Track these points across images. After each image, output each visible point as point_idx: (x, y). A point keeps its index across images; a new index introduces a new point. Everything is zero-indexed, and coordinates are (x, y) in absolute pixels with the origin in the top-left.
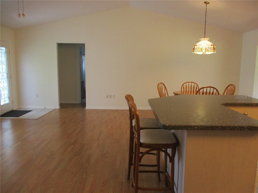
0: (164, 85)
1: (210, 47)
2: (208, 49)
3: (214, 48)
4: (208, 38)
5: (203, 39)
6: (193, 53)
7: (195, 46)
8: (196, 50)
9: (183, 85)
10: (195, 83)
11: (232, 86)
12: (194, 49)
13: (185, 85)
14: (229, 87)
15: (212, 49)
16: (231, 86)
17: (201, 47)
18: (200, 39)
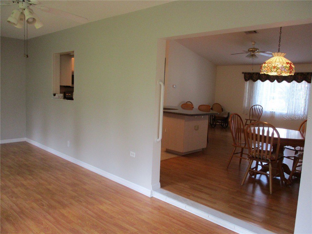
5: (276, 53)
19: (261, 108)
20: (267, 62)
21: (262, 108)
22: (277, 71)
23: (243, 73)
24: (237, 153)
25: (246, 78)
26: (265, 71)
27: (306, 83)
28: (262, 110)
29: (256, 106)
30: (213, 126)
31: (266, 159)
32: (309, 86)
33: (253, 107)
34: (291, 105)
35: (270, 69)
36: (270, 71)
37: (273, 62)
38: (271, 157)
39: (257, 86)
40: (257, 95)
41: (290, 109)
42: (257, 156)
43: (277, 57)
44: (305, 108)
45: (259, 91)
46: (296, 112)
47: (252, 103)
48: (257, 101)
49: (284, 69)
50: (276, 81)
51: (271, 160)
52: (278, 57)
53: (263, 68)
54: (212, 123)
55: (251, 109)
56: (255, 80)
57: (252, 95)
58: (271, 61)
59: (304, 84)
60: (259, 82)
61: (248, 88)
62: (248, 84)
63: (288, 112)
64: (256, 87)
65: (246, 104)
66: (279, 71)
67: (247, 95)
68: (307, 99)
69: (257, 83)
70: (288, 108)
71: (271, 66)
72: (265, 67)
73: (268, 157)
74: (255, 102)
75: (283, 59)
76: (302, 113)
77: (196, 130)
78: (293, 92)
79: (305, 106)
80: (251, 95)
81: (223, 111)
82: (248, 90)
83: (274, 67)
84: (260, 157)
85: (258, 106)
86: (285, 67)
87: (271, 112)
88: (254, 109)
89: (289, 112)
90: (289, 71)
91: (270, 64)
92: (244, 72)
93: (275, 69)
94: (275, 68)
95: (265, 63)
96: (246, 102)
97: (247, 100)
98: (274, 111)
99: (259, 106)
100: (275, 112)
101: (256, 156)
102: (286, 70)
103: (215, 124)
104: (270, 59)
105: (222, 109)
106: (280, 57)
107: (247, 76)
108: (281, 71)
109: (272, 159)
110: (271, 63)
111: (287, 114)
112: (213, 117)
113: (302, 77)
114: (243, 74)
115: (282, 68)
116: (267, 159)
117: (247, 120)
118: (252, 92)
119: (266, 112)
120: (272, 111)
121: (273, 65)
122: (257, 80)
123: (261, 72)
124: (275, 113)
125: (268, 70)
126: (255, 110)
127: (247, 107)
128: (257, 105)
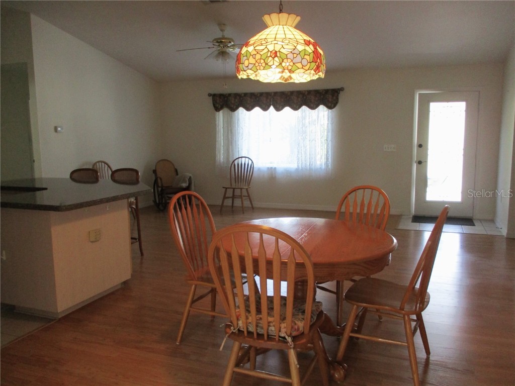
19: (250, 162)
20: (252, 41)
21: (252, 162)
22: (284, 64)
23: (210, 95)
24: (201, 297)
25: (217, 106)
26: (250, 66)
27: (325, 109)
28: (252, 167)
29: (240, 159)
30: (161, 207)
31: (280, 337)
32: (330, 114)
33: (236, 162)
34: (303, 152)
35: (262, 61)
36: (264, 65)
37: (269, 40)
38: (292, 327)
39: (238, 120)
40: (240, 138)
41: (302, 159)
42: (250, 329)
43: (278, 26)
44: (327, 156)
45: (242, 129)
46: (312, 165)
47: (233, 155)
48: (242, 150)
49: (299, 59)
50: (272, 108)
51: (294, 338)
52: (281, 26)
53: (243, 59)
54: (159, 201)
55: (233, 166)
56: (234, 109)
57: (232, 138)
58: (263, 37)
59: (322, 110)
60: (241, 111)
61: (223, 125)
62: (221, 116)
63: (298, 166)
64: (236, 122)
65: (221, 157)
66: (288, 64)
67: (222, 138)
68: (330, 138)
69: (238, 115)
70: (298, 159)
71: (266, 50)
72: (248, 54)
73: (283, 330)
74: (238, 151)
75: (295, 33)
76: (323, 167)
77: (92, 242)
78: (304, 128)
79: (327, 152)
80: (230, 137)
81: (177, 174)
82: (223, 128)
83: (275, 54)
84: (261, 331)
85: (244, 159)
86: (302, 54)
87: (268, 168)
88: (238, 164)
89: (300, 167)
90: (313, 64)
91: (262, 45)
92: (212, 93)
93: (276, 59)
94: (276, 56)
95: (247, 45)
96: (222, 152)
97: (222, 148)
98: (274, 166)
99: (247, 159)
100: (275, 168)
101: (247, 328)
102: (304, 62)
103: (164, 201)
104: (260, 34)
105: (176, 170)
106: (284, 27)
107: (218, 101)
108: (292, 64)
109: (294, 334)
110: (263, 42)
111: (297, 170)
112: (160, 189)
113: (317, 99)
114: (211, 97)
115: (295, 55)
116: (283, 335)
117: (226, 188)
118: (232, 133)
119: (259, 169)
120: (270, 166)
121: (271, 48)
122: (237, 108)
123: (238, 70)
124: (277, 170)
125: (257, 64)
126: (240, 166)
127: (223, 162)
128: (242, 157)
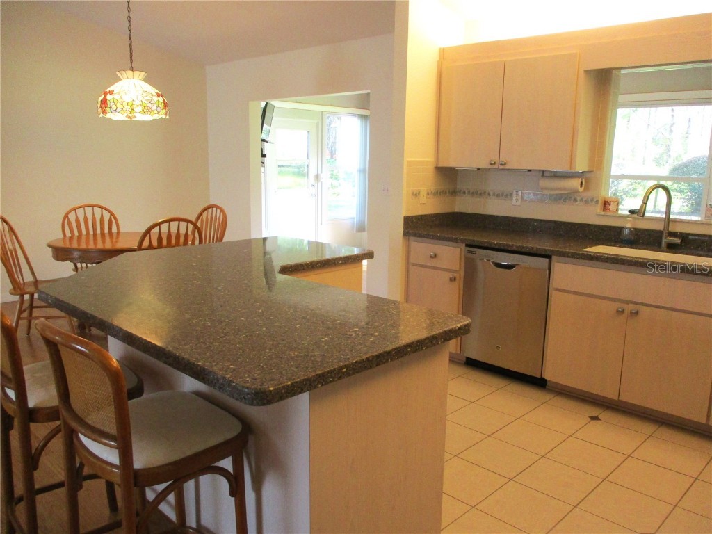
0: (7, 223)
1: (156, 99)
2: (149, 105)
3: (165, 105)
4: (143, 73)
6: (102, 115)
7: (106, 94)
8: (114, 108)
9: (66, 216)
10: (103, 208)
11: (215, 209)
12: (104, 102)
13: (72, 217)
14: (205, 214)
15: (162, 106)
16: (210, 210)
17: (127, 99)
18: (118, 73)
